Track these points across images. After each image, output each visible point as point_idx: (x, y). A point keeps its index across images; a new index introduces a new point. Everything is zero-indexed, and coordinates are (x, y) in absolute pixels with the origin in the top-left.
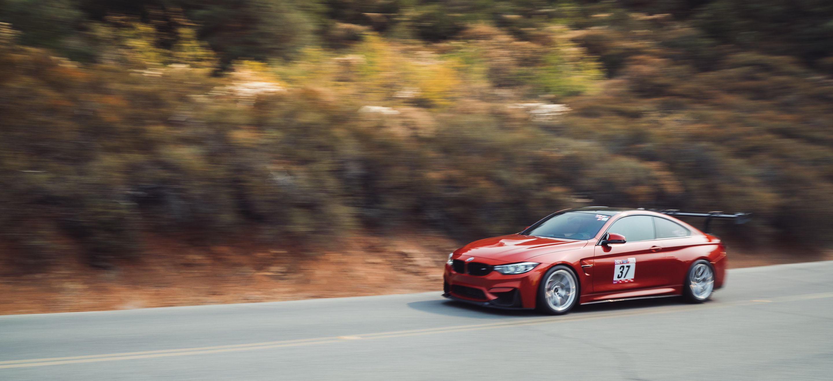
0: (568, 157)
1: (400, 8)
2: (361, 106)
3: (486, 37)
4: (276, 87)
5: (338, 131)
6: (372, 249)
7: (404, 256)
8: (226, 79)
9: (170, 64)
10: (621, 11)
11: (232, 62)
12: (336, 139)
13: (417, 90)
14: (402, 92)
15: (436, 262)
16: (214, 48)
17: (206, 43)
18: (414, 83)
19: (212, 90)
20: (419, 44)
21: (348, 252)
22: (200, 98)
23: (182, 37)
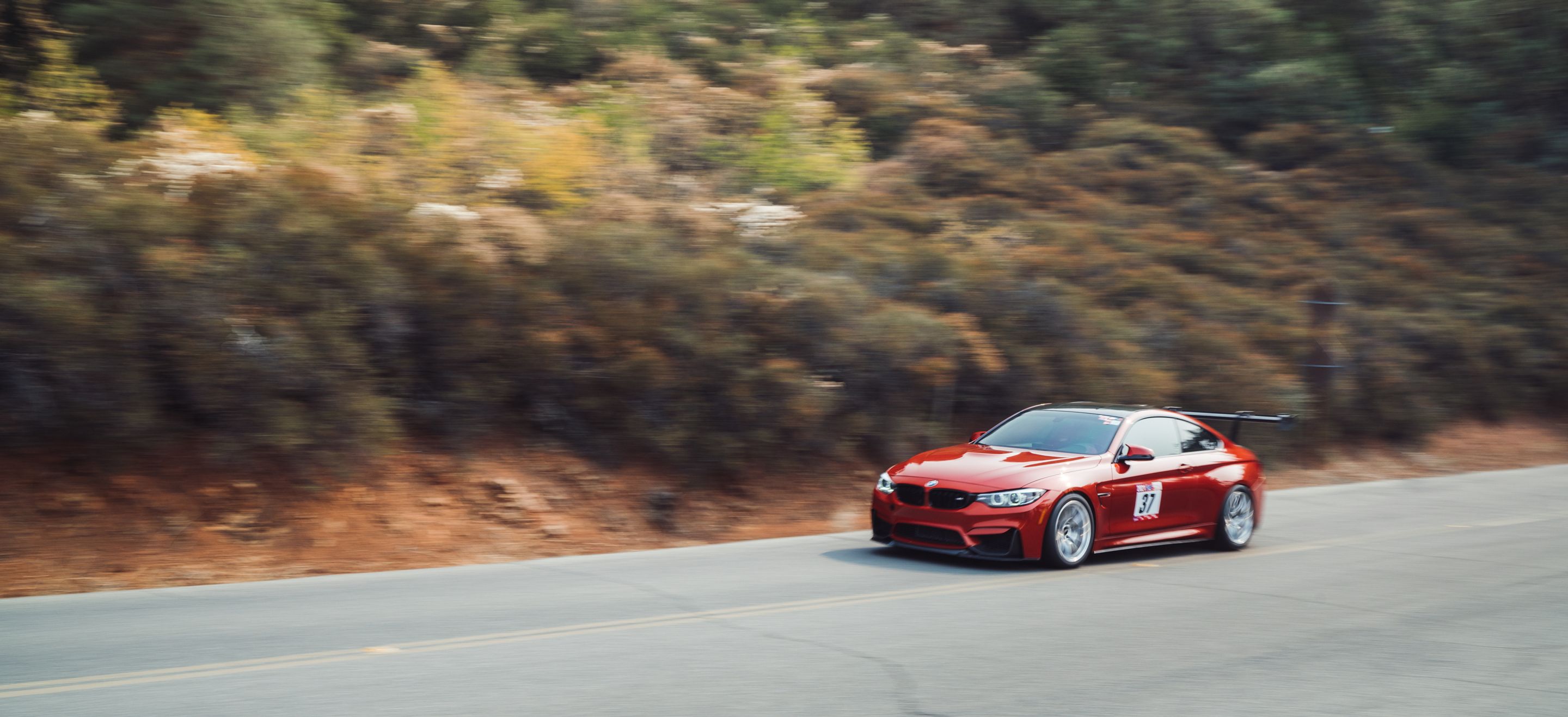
0: (802, 304)
1: (492, 17)
2: (416, 204)
3: (655, 76)
4: (235, 162)
5: (365, 251)
6: (432, 479)
7: (495, 491)
8: (135, 143)
9: (25, 111)
10: (901, 36)
11: (157, 112)
12: (359, 266)
13: (515, 175)
14: (495, 177)
15: (551, 502)
16: (107, 80)
17: (91, 71)
18: (512, 162)
19: (113, 166)
20: (523, 86)
21: (389, 483)
22: (81, 180)
23: (50, 57)
